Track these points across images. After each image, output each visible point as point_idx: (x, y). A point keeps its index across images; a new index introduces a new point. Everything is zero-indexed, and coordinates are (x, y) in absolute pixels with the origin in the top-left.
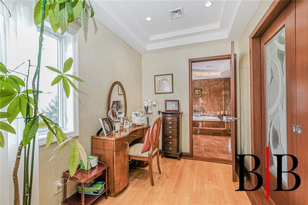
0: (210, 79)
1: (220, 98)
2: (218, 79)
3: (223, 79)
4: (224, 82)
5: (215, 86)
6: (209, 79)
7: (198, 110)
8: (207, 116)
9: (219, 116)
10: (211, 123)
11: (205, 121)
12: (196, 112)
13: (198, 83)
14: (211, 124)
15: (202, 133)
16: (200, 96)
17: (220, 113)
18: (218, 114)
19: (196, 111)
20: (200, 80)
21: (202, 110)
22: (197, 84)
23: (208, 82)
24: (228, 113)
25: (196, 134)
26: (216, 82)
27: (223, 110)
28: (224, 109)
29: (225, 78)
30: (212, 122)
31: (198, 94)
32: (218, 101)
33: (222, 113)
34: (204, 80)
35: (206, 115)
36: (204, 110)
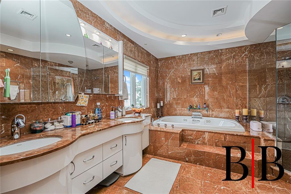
0: (221, 50)
1: (241, 84)
2: (236, 47)
3: (246, 47)
4: (250, 52)
5: (231, 61)
6: (219, 50)
7: (197, 106)
8: (215, 117)
9: (238, 119)
10: (222, 137)
11: (209, 132)
12: (195, 109)
13: (198, 58)
14: (223, 140)
15: (201, 161)
16: (201, 81)
17: (241, 113)
18: (237, 115)
19: (195, 107)
20: (202, 53)
21: (205, 106)
22: (196, 60)
23: (217, 56)
24: (258, 113)
25: (187, 162)
26: (232, 53)
27: (246, 108)
28: (248, 105)
29: (251, 45)
30: (226, 134)
31: (197, 78)
32: (237, 91)
33: (245, 112)
34: (210, 52)
35: (213, 114)
36: (208, 106)
